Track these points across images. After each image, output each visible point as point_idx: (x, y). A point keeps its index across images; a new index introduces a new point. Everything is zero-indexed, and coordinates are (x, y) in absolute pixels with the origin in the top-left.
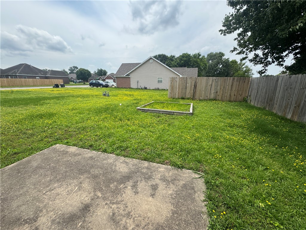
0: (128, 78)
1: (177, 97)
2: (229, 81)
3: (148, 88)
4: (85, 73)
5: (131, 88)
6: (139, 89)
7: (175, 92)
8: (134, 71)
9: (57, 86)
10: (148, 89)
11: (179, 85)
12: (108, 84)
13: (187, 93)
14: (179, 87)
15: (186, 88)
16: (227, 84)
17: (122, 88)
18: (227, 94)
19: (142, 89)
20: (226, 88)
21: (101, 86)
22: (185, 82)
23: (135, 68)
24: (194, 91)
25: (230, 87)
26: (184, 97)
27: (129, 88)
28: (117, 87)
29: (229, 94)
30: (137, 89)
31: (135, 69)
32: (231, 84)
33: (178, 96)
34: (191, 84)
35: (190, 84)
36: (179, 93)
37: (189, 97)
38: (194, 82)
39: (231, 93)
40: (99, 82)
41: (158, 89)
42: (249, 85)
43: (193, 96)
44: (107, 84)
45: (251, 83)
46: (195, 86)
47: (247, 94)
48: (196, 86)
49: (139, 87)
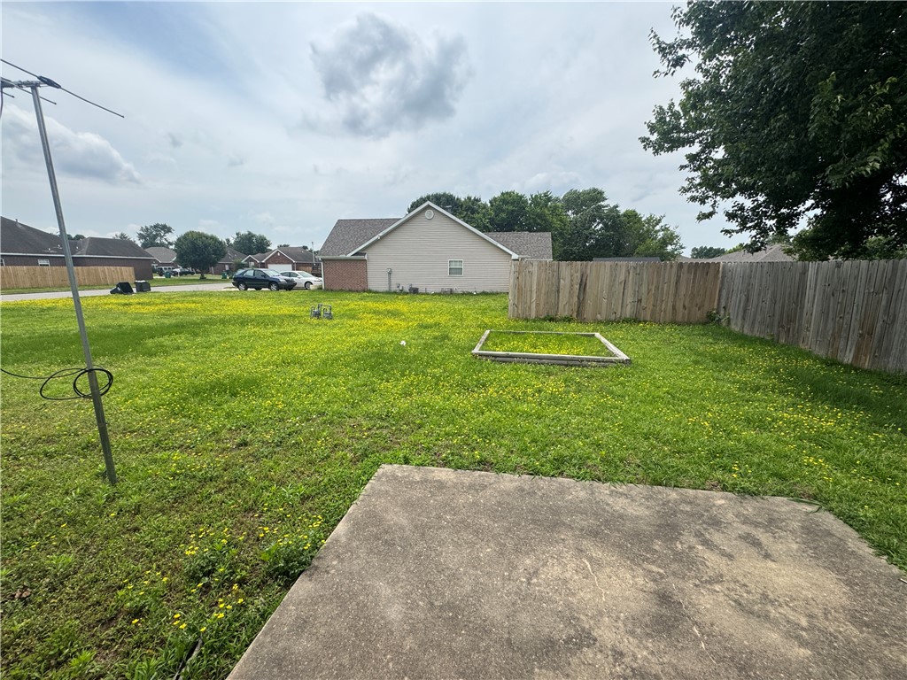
0: (359, 261)
1: (533, 315)
2: (670, 273)
3: (420, 291)
4: (206, 246)
5: (370, 291)
6: (395, 293)
7: (528, 302)
8: (377, 241)
9: (125, 289)
10: (423, 294)
11: (538, 284)
12: (295, 279)
13: (561, 306)
14: (538, 290)
15: (558, 291)
16: (666, 280)
17: (341, 290)
18: (666, 305)
19: (402, 292)
20: (663, 289)
21: (274, 287)
22: (555, 274)
23: (381, 234)
24: (579, 299)
25: (671, 287)
26: (552, 314)
27: (364, 291)
28: (327, 290)
29: (670, 304)
30: (388, 293)
31: (382, 238)
32: (673, 280)
33: (537, 312)
34: (572, 280)
35: (568, 280)
36: (538, 305)
37: (566, 314)
38: (579, 275)
39: (675, 301)
40: (265, 275)
41: (451, 293)
42: (719, 281)
43: (578, 311)
44: (292, 281)
45: (723, 277)
46: (583, 286)
47: (716, 304)
48: (586, 284)
49: (394, 288)
